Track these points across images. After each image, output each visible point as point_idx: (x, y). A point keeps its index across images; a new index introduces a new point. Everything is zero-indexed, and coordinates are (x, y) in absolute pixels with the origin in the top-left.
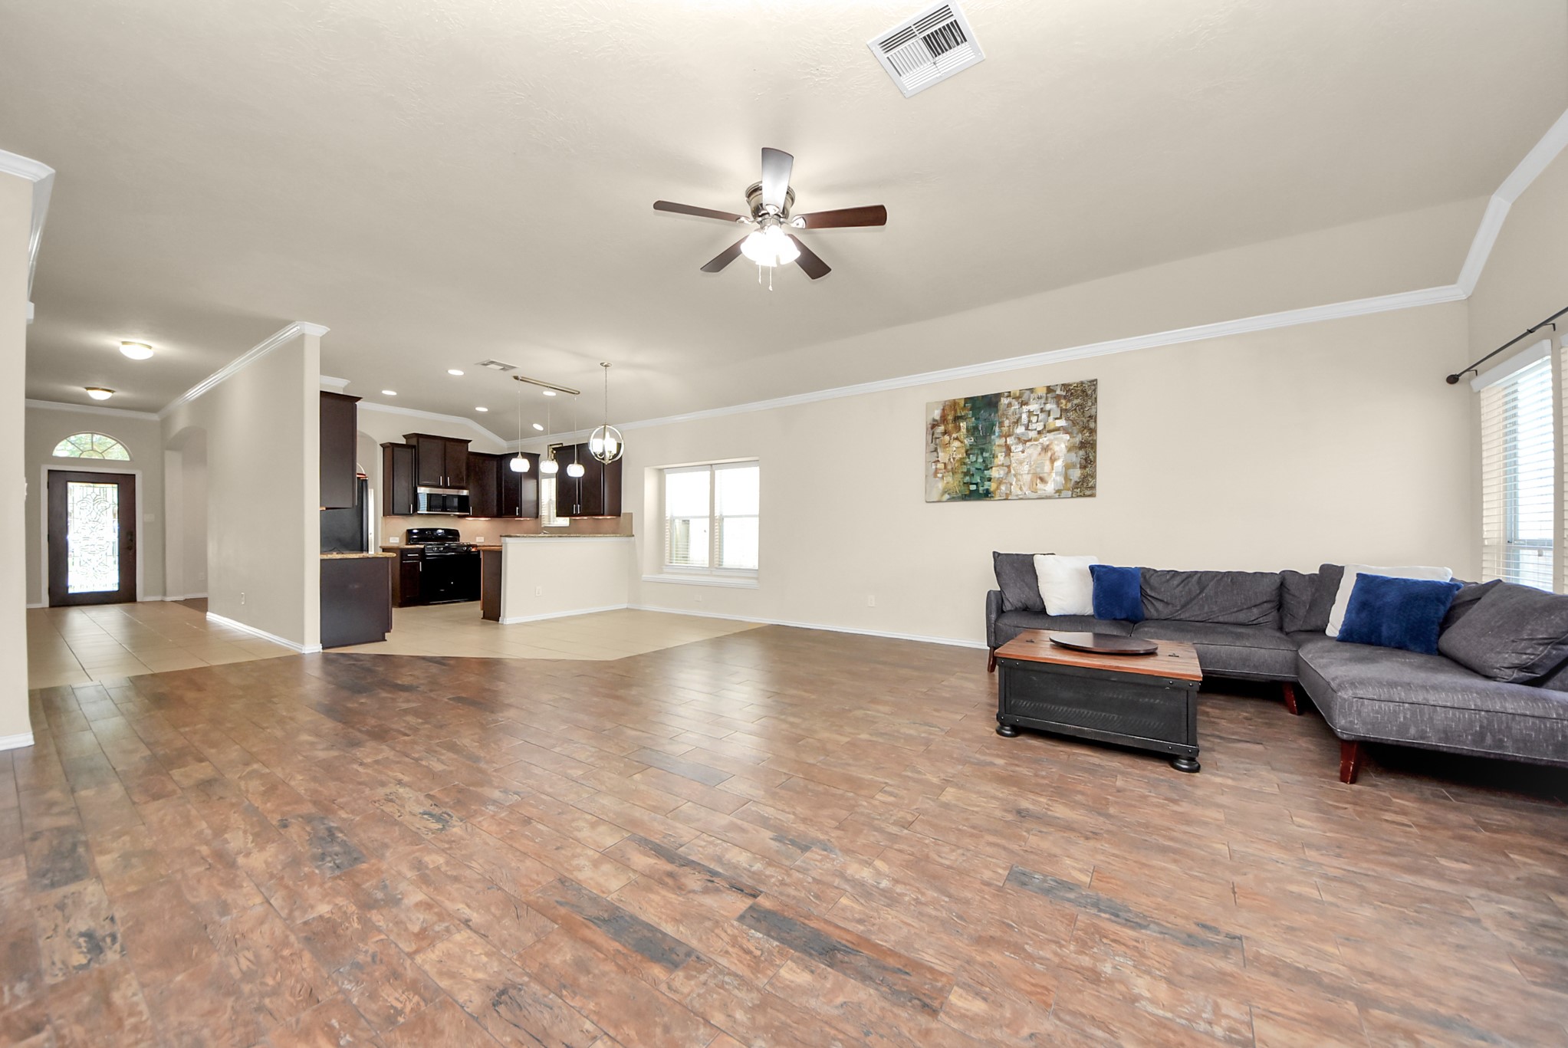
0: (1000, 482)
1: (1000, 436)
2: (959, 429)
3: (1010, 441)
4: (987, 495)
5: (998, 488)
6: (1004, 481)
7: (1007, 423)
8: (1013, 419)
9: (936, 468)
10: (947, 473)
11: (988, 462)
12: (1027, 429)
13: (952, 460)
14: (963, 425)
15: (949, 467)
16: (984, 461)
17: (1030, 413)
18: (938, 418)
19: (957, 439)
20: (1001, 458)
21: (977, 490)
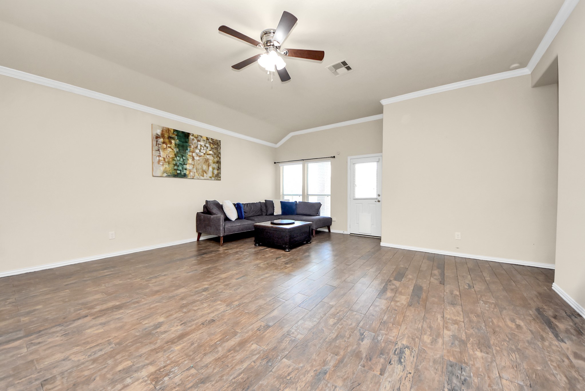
0: (190, 171)
1: (190, 152)
2: (171, 143)
3: (194, 154)
4: (185, 176)
5: (189, 173)
6: (192, 171)
7: (192, 147)
8: (195, 146)
9: (159, 160)
10: (165, 163)
11: (185, 161)
12: (200, 151)
13: (168, 157)
14: (173, 141)
15: (167, 160)
16: (183, 161)
17: (201, 146)
18: (159, 134)
19: (170, 147)
20: (190, 161)
21: (181, 173)
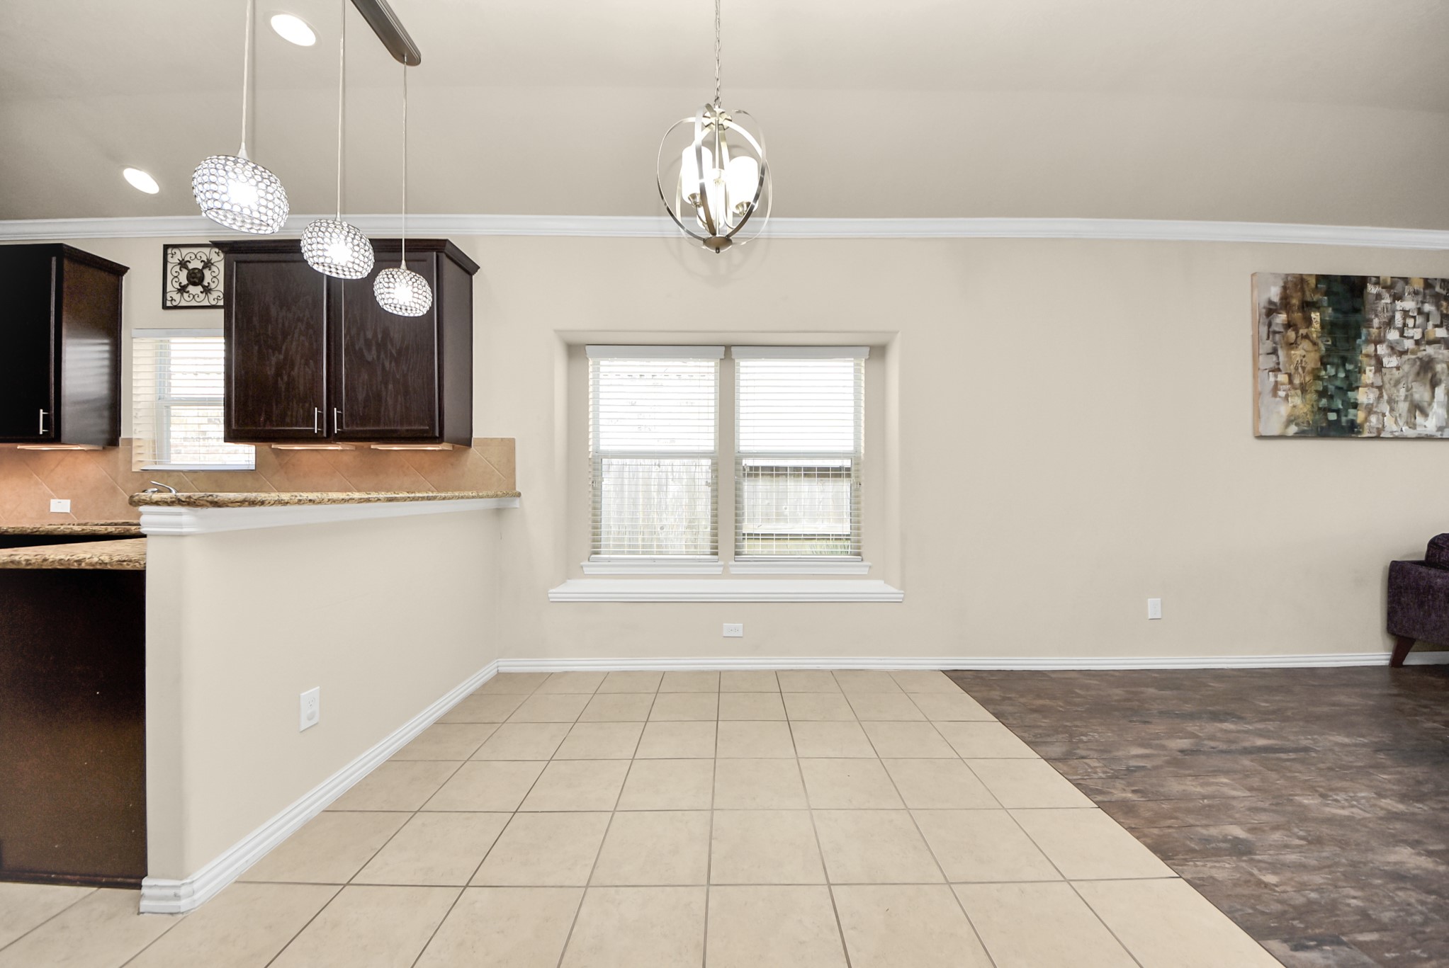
0: (1370, 410)
1: (1368, 342)
2: (1309, 322)
3: (1382, 350)
4: (1351, 430)
5: (1366, 420)
6: (1375, 409)
7: (1376, 322)
8: (1385, 317)
9: (1276, 382)
10: (1293, 392)
11: (1352, 378)
12: (1402, 335)
13: (1300, 370)
14: (1315, 316)
15: (1297, 381)
16: (1347, 377)
17: (1406, 313)
18: (1276, 299)
19: (1306, 337)
20: (1369, 376)
21: (1338, 421)
